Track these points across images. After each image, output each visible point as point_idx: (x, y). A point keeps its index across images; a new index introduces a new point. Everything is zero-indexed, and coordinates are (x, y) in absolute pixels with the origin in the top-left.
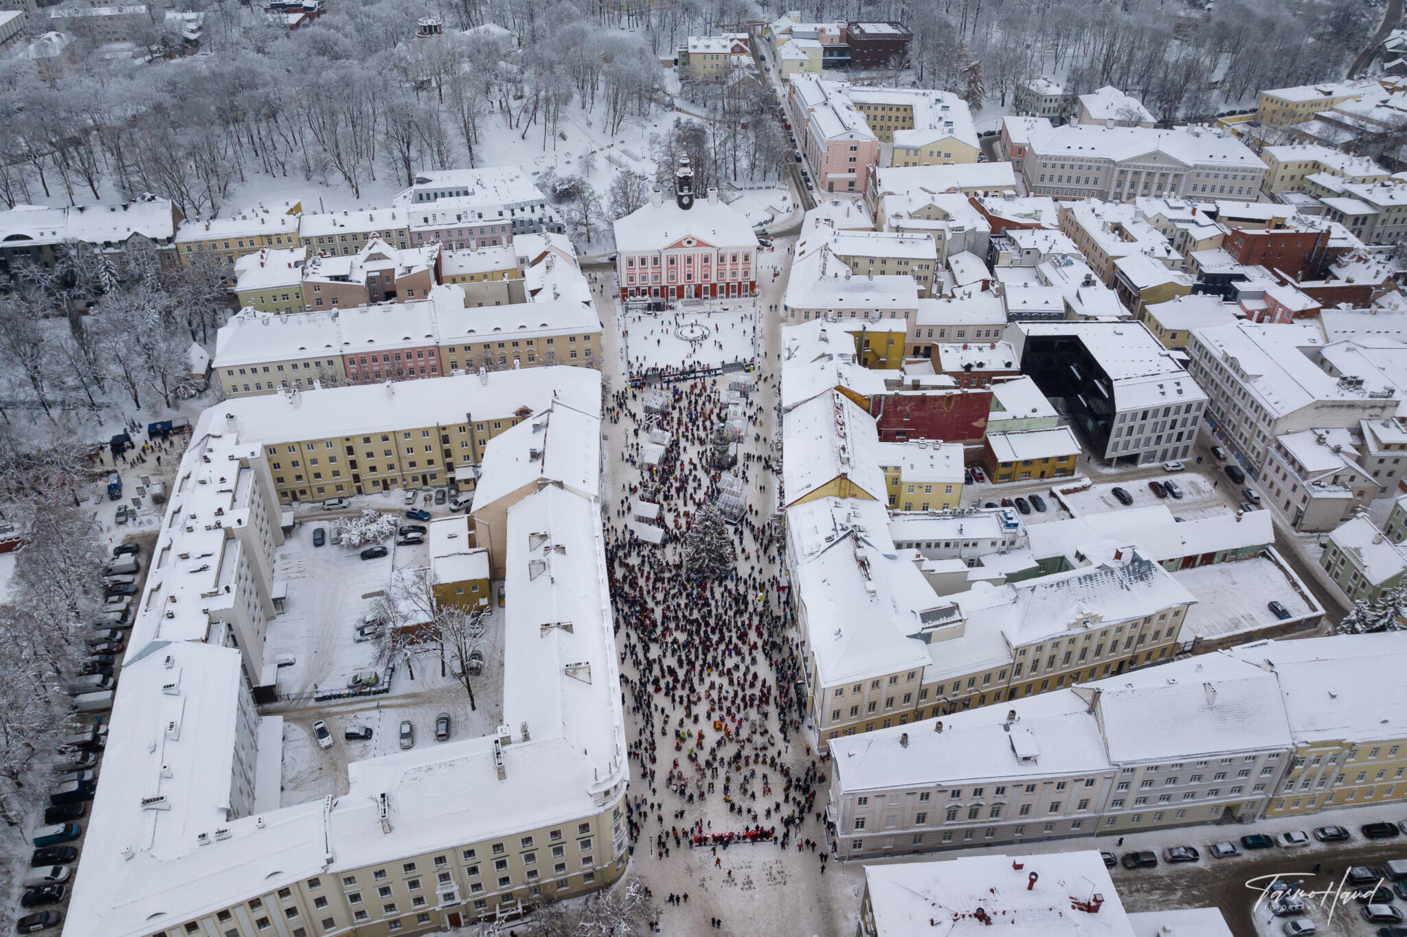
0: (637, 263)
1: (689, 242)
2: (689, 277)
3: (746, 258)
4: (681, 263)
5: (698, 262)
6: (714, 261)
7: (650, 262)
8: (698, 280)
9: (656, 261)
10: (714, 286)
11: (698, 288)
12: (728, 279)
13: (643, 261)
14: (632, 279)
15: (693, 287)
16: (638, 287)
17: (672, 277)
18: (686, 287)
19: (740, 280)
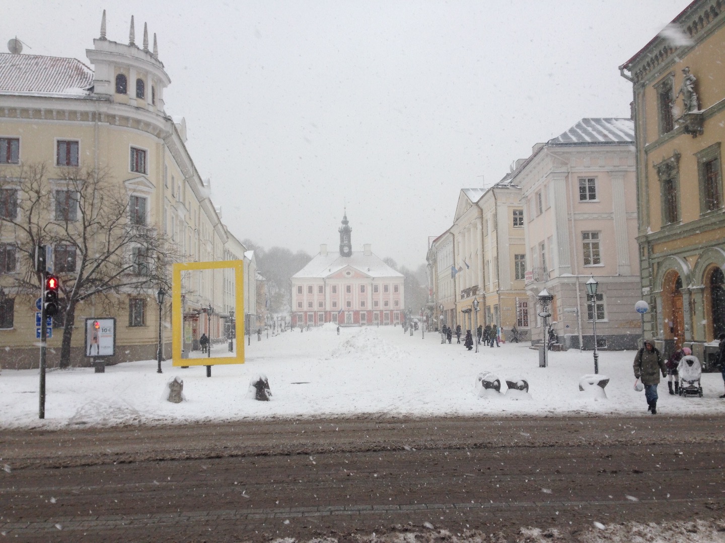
0: (305, 290)
1: (348, 273)
2: (349, 304)
3: (396, 289)
4: (342, 290)
5: (356, 290)
6: (369, 290)
7: (316, 290)
8: (356, 306)
9: (321, 289)
10: (370, 312)
11: (356, 313)
12: (381, 306)
13: (310, 289)
14: (300, 305)
15: (352, 313)
16: (306, 312)
17: (335, 304)
18: (346, 313)
19: (392, 308)
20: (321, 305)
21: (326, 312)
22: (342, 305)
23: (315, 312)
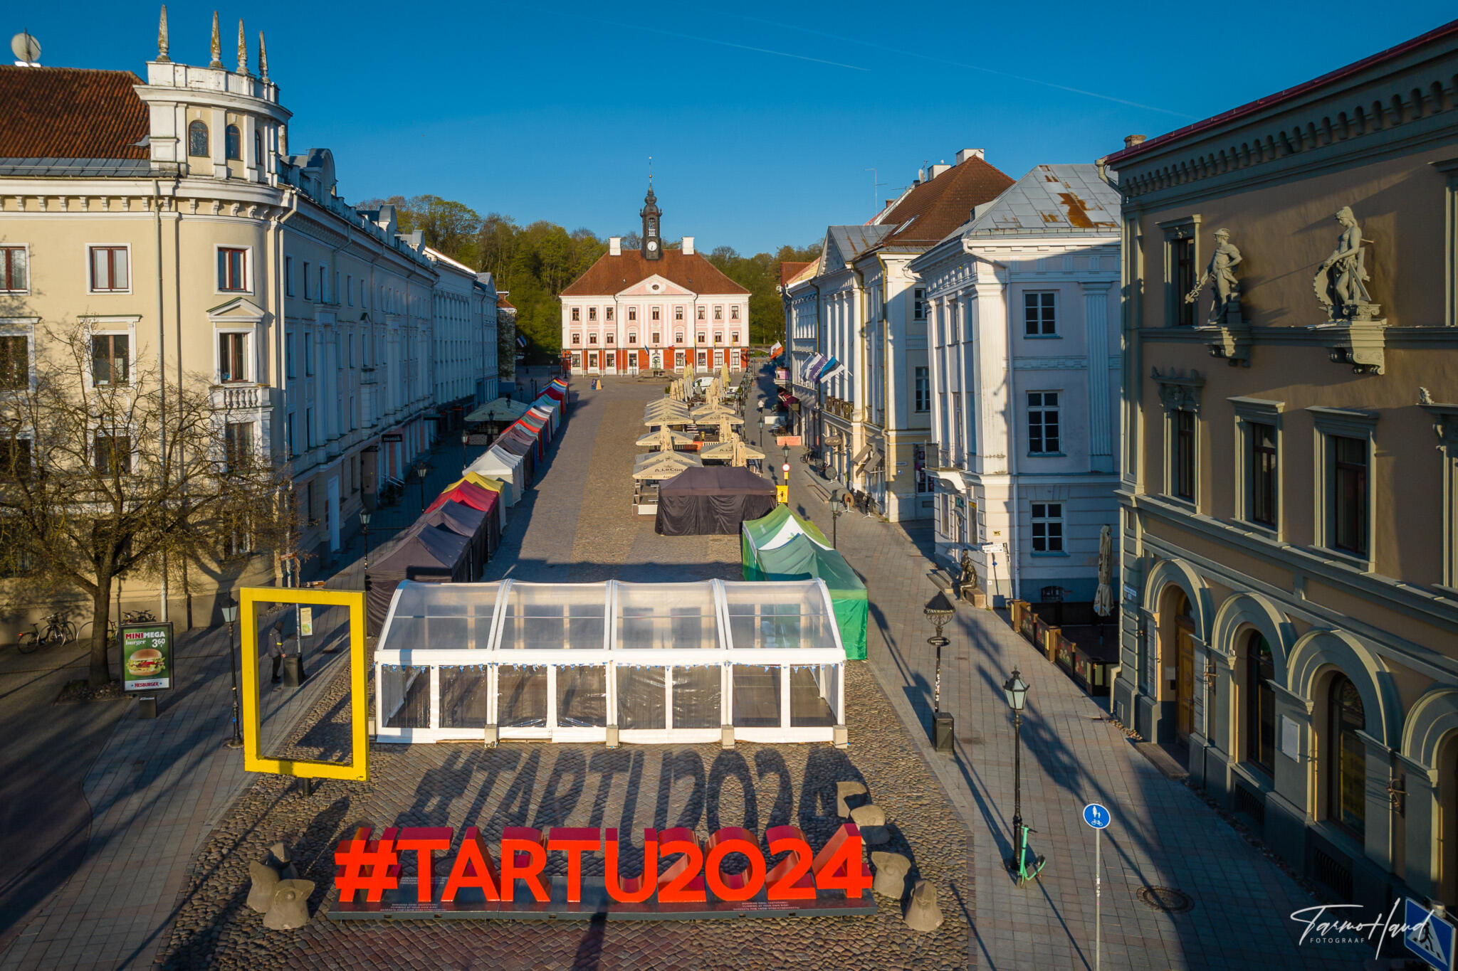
0: (584, 315)
1: (656, 287)
2: (656, 338)
3: (734, 314)
4: (644, 314)
5: (668, 316)
6: (690, 314)
7: (601, 314)
8: (667, 341)
9: (610, 313)
10: (690, 351)
11: (669, 352)
12: (710, 341)
13: (593, 313)
14: (576, 338)
16: (586, 351)
17: (633, 340)
18: (652, 352)
19: (727, 345)
20: (610, 340)
21: (618, 350)
22: (644, 341)
23: (600, 350)
